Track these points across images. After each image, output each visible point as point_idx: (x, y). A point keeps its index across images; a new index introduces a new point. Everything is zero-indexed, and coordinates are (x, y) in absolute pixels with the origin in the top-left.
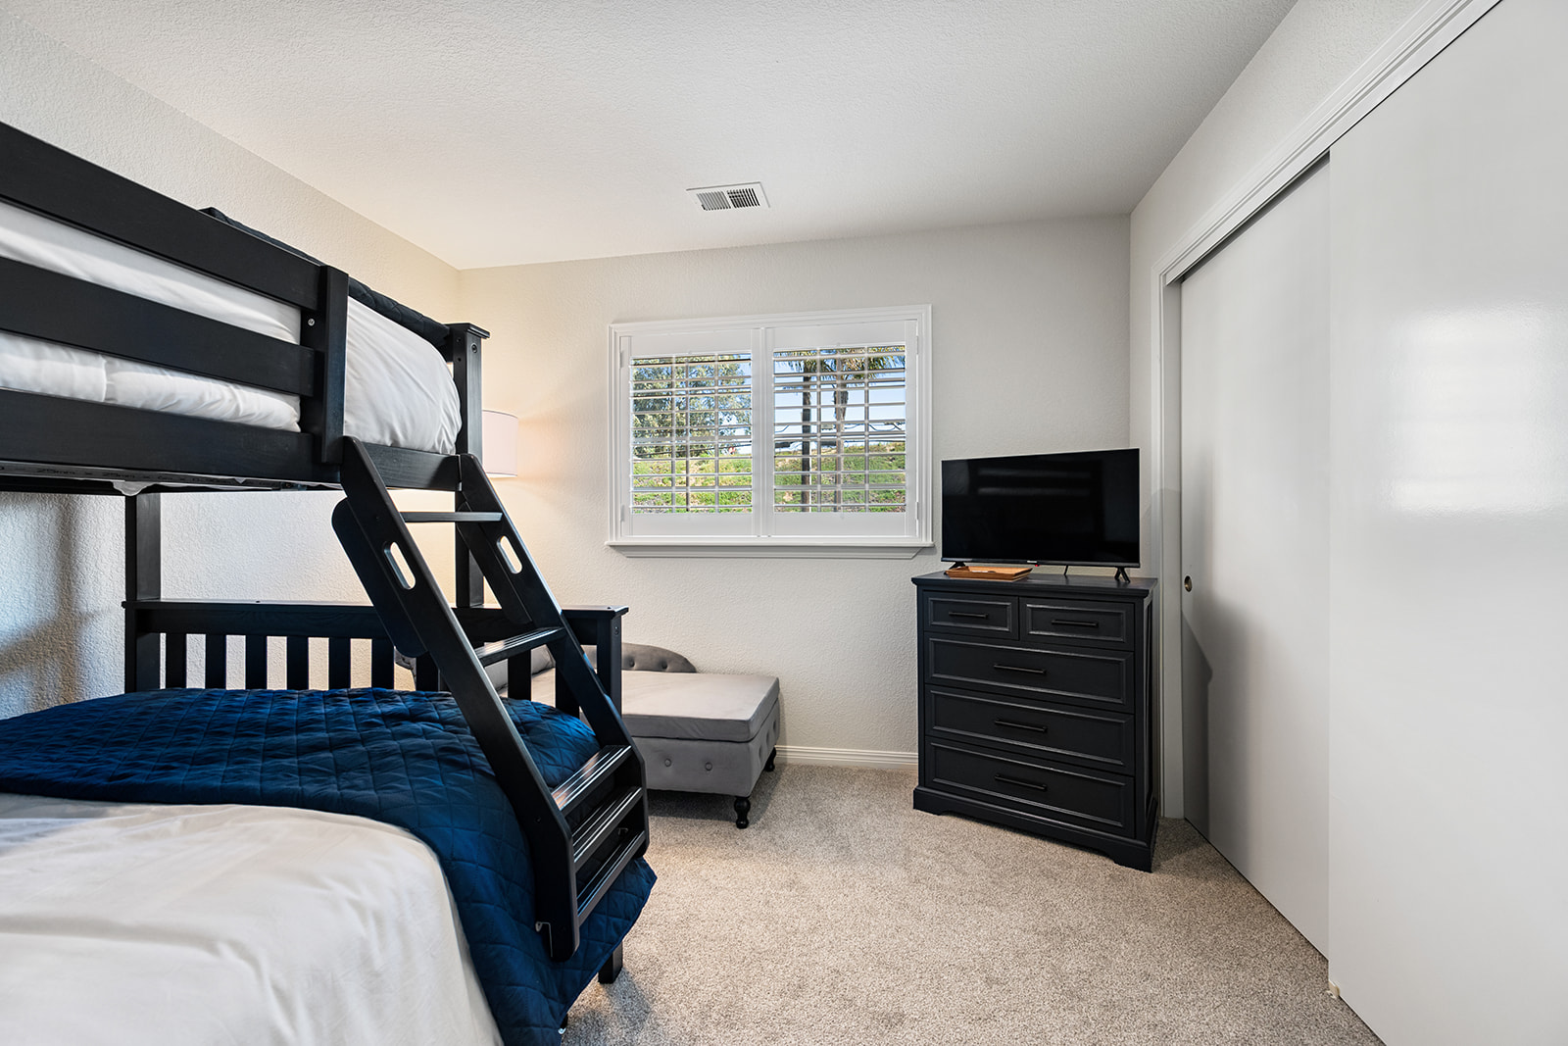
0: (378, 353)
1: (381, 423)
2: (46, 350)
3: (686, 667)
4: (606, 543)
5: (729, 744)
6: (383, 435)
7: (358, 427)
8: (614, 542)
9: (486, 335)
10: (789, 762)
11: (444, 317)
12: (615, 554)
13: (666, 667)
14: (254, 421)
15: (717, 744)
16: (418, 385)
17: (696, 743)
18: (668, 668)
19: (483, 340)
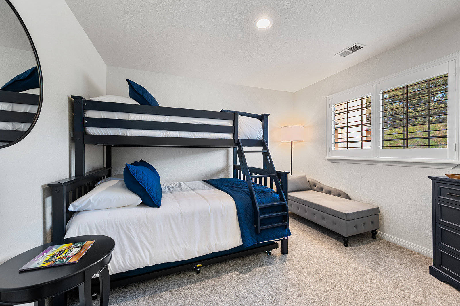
0: (245, 124)
1: (245, 135)
2: (204, 133)
3: (348, 197)
4: (325, 158)
5: (340, 219)
6: (246, 137)
7: (241, 137)
8: (328, 158)
9: (269, 115)
10: (385, 239)
11: (260, 114)
12: (328, 161)
13: (341, 196)
14: (226, 138)
15: (337, 218)
16: (252, 128)
17: (331, 216)
18: (332, 194)
19: (268, 116)
